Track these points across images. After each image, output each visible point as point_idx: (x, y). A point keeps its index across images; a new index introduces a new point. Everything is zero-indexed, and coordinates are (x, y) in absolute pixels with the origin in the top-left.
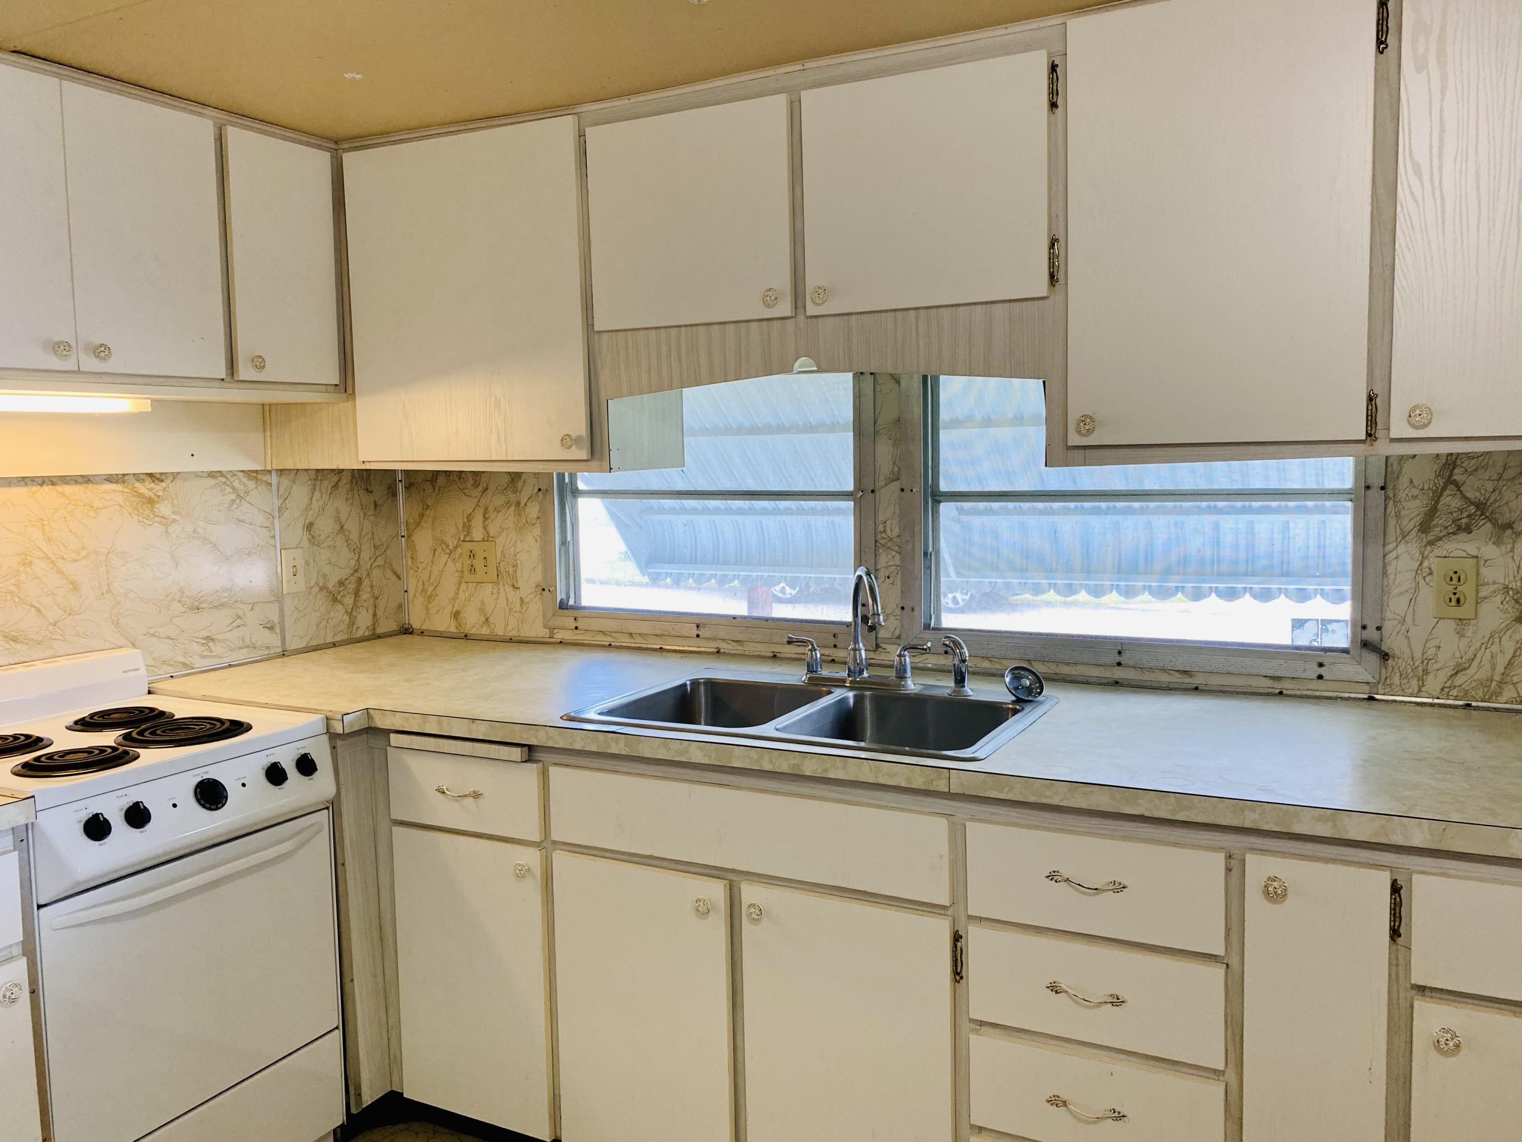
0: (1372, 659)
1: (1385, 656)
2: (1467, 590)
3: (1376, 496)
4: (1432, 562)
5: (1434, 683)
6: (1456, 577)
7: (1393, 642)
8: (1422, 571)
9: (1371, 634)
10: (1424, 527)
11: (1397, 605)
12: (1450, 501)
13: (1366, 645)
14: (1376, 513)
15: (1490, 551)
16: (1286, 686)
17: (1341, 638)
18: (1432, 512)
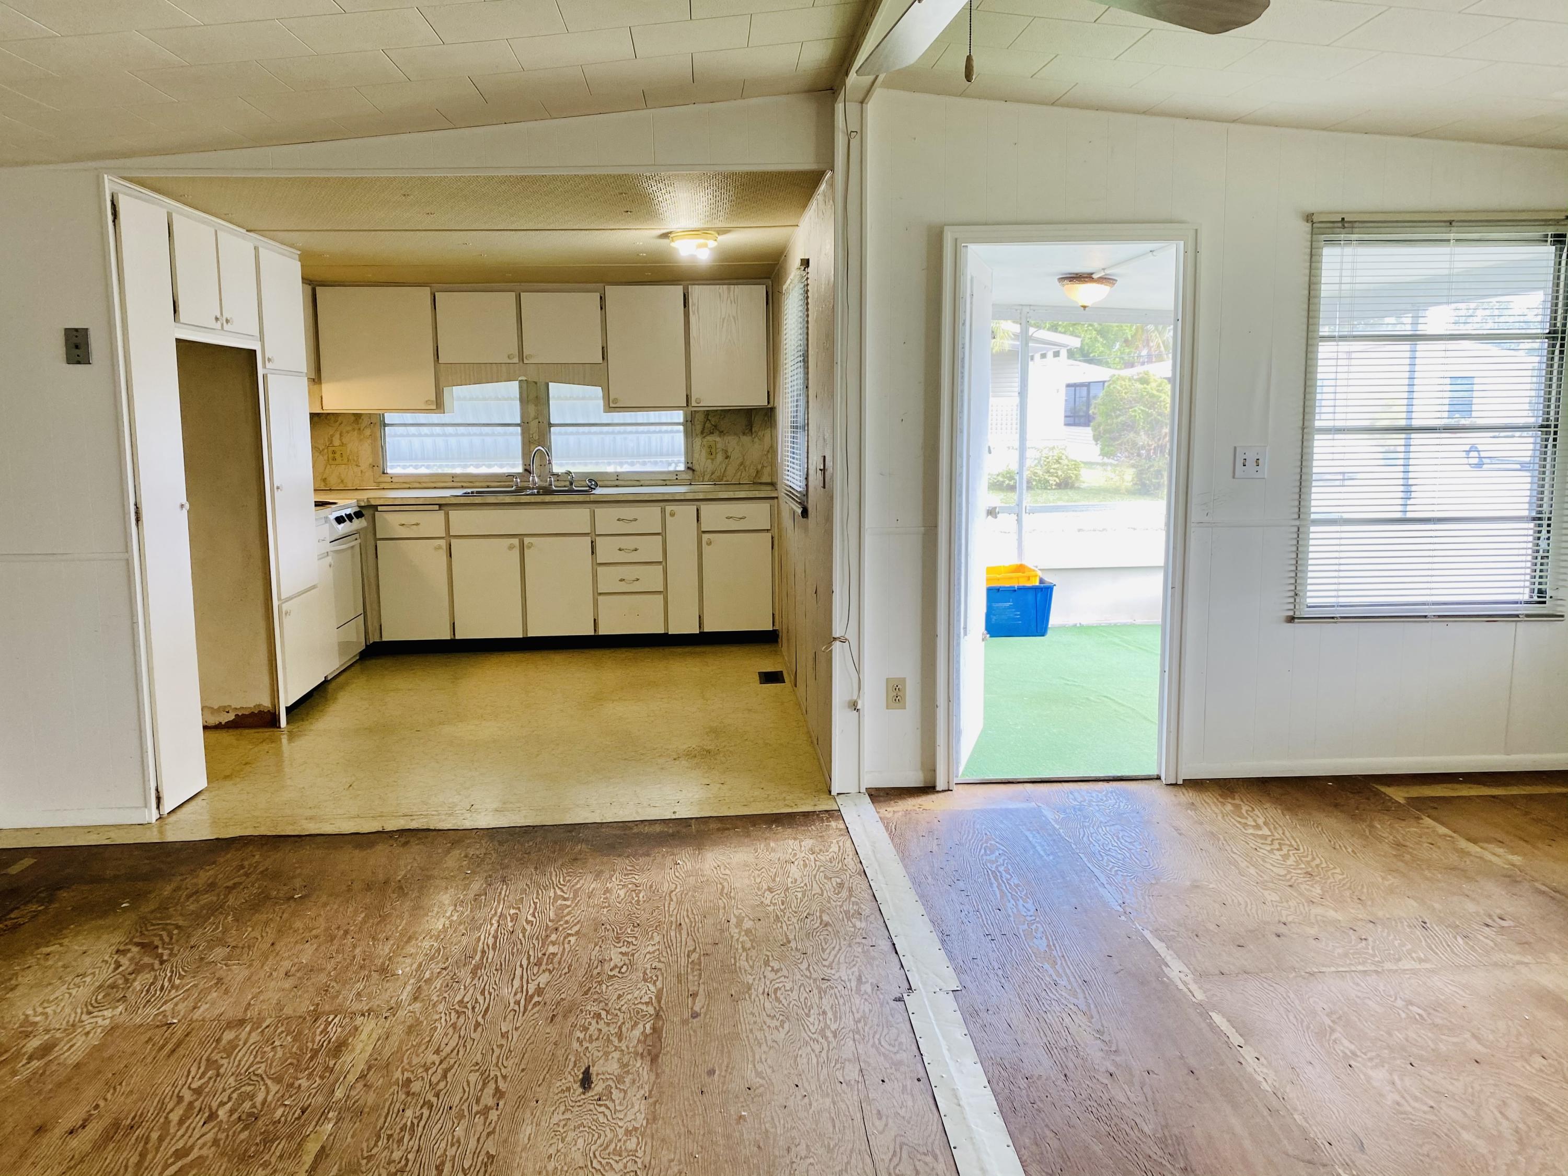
0: (690, 472)
1: (693, 470)
2: (713, 450)
3: (689, 423)
4: (705, 443)
5: (706, 478)
6: (710, 447)
7: (696, 467)
8: (702, 446)
9: (690, 465)
10: (702, 433)
11: (696, 455)
12: (708, 425)
13: (688, 468)
14: (689, 429)
15: (718, 439)
16: (668, 483)
17: (681, 467)
18: (704, 428)
